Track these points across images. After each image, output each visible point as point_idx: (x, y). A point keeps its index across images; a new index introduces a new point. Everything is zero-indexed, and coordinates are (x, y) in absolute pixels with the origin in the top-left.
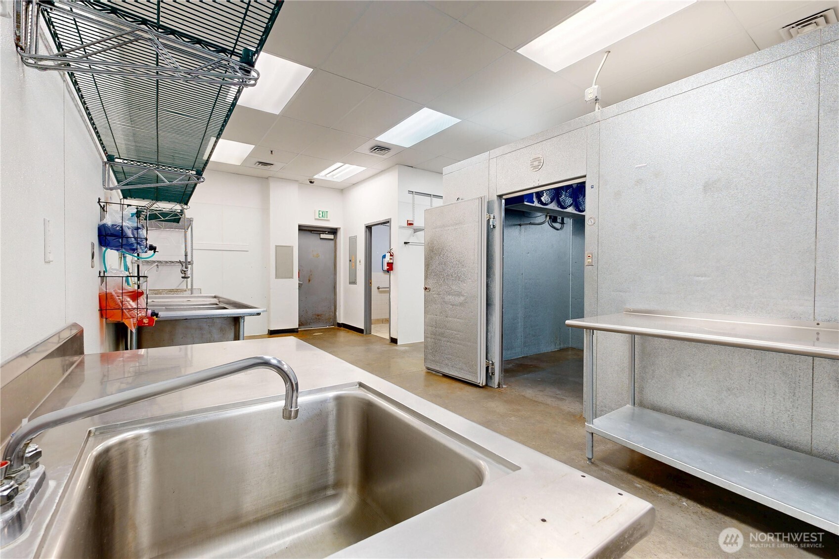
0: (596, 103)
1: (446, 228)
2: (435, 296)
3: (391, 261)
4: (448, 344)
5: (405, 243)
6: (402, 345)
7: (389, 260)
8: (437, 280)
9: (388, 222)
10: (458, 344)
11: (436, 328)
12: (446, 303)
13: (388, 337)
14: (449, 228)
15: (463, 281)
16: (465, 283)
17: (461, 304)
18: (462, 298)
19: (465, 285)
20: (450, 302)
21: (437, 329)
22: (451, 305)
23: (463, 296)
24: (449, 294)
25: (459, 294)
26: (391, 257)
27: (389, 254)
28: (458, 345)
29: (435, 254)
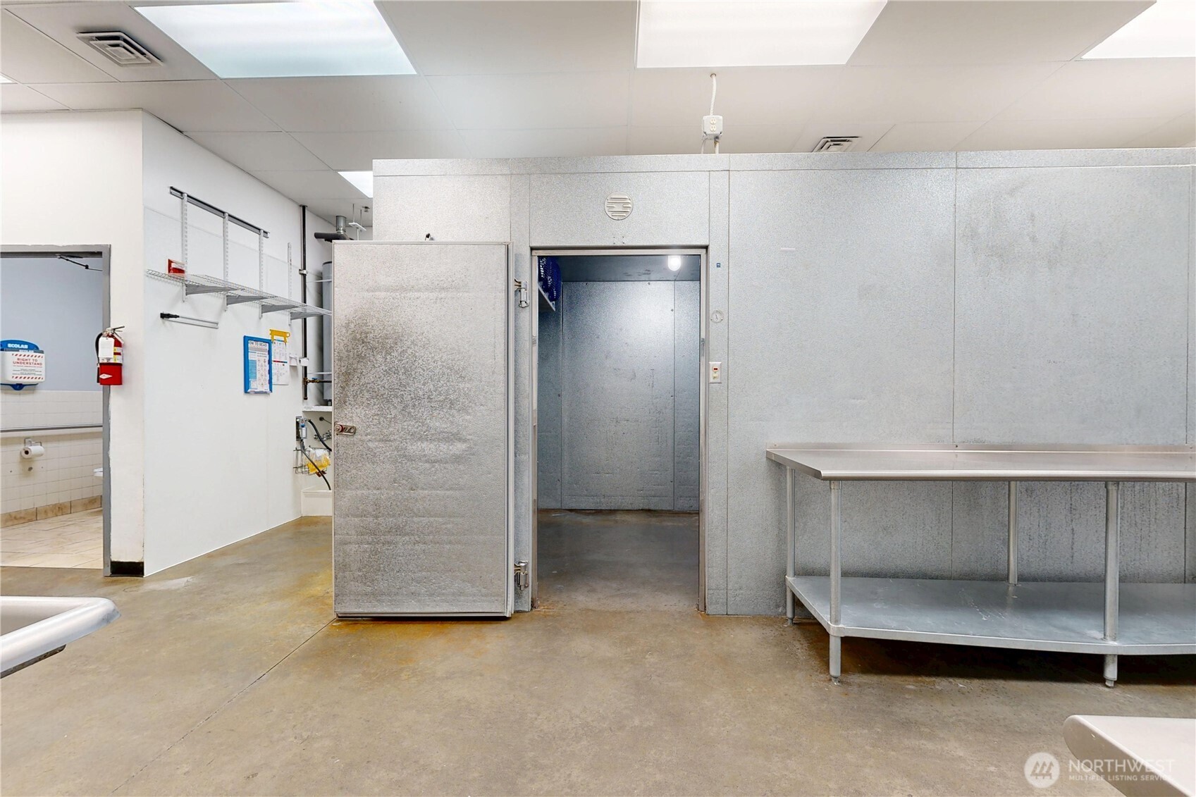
0: (715, 144)
1: (410, 294)
2: (370, 445)
3: (118, 360)
4: (418, 547)
5: (163, 316)
6: (162, 576)
7: (112, 356)
8: (381, 409)
9: (99, 254)
10: (450, 542)
11: (377, 517)
12: (411, 459)
13: (98, 563)
14: (417, 294)
15: (464, 410)
16: (468, 414)
17: (457, 459)
18: (459, 447)
19: (468, 417)
20: (425, 456)
21: (381, 520)
22: (427, 461)
23: (465, 441)
24: (420, 439)
25: (456, 437)
26: (118, 350)
27: (112, 340)
28: (448, 547)
29: (373, 349)
